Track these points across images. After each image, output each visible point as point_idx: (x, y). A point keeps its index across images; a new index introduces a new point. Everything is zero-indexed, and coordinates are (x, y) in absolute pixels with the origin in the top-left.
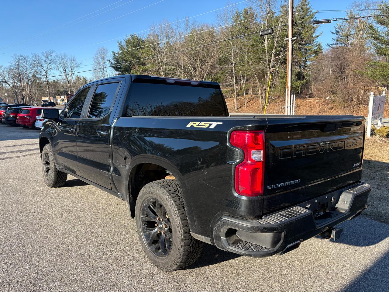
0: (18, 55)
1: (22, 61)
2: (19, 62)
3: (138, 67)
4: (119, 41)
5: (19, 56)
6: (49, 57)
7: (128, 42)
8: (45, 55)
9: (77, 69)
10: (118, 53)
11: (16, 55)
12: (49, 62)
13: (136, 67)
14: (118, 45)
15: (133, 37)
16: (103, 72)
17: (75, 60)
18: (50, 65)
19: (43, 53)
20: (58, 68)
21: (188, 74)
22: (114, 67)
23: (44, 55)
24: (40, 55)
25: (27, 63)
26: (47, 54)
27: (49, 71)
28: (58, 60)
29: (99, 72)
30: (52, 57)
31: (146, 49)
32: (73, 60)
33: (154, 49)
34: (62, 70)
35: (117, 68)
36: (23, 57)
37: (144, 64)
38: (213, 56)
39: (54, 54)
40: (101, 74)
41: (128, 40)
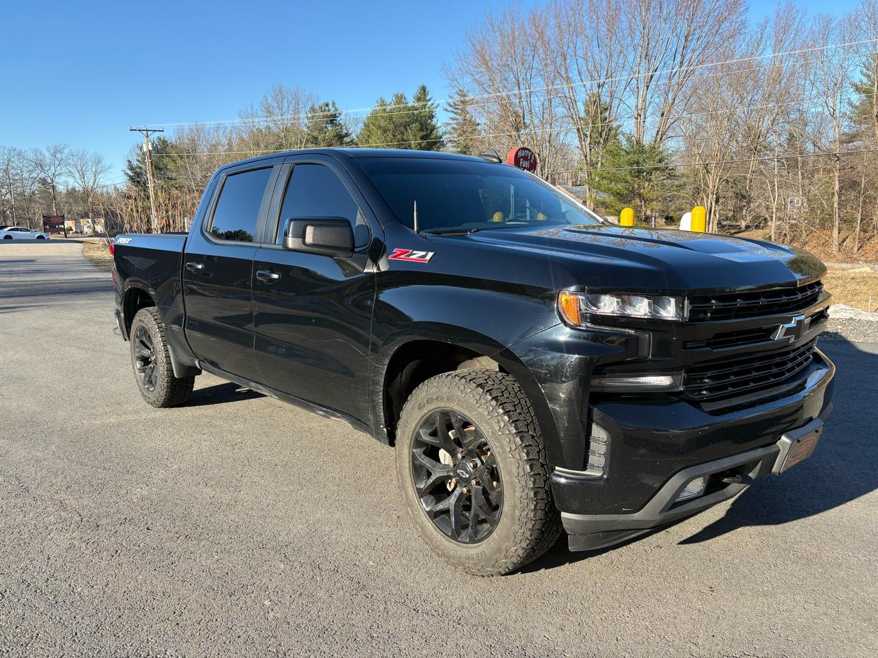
2: (9, 160)
6: (59, 156)
9: (104, 175)
12: (57, 162)
18: (59, 167)
19: (48, 149)
20: (71, 174)
23: (49, 151)
27: (57, 177)
32: (98, 161)
34: (77, 176)
39: (66, 151)
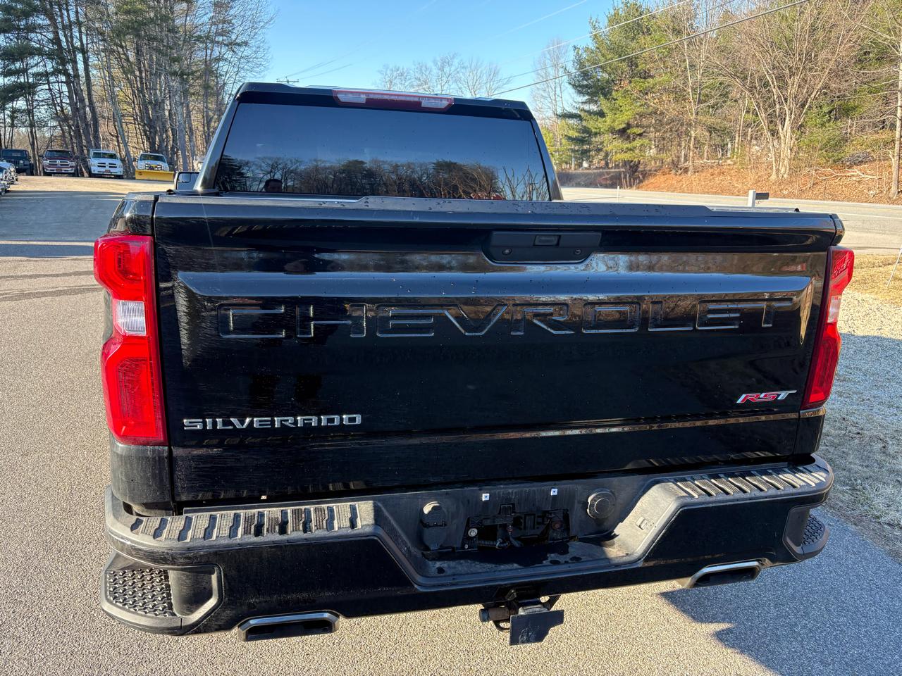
0: (391, 67)
1: (397, 81)
3: (630, 82)
4: (594, 19)
5: (392, 71)
7: (614, 19)
8: (439, 64)
10: (586, 49)
11: (386, 67)
13: (625, 83)
14: (589, 28)
15: (629, 5)
16: (553, 98)
17: (498, 73)
21: (759, 94)
22: (574, 86)
24: (430, 64)
25: (406, 84)
26: (444, 62)
28: (464, 74)
29: (544, 98)
30: (453, 68)
31: (657, 35)
33: (678, 32)
35: (580, 88)
36: (398, 72)
37: (646, 75)
38: (842, 42)
40: (549, 104)
41: (615, 14)
